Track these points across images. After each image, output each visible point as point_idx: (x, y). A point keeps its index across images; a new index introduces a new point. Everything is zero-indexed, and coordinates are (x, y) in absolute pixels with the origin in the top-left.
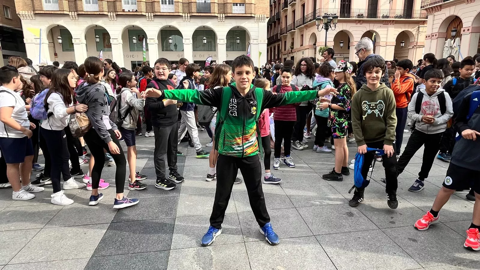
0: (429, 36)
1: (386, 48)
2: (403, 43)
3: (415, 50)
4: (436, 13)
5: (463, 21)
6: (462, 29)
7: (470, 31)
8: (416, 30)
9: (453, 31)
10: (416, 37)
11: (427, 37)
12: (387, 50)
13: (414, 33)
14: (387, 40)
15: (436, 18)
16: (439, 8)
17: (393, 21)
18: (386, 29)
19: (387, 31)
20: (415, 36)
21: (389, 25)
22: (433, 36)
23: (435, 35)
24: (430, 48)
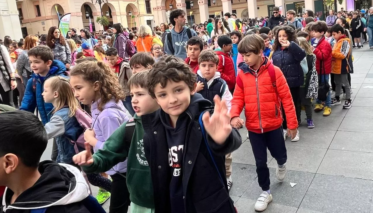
0: (156, 9)
1: (121, 17)
2: (130, 13)
3: (139, 18)
6: (177, 5)
7: (182, 6)
8: (136, 3)
9: (170, 5)
10: (138, 9)
11: (154, 9)
12: (122, 19)
13: (136, 5)
14: (120, 10)
18: (118, 2)
19: (119, 3)
20: (137, 7)
22: (158, 8)
23: (159, 8)
24: (158, 17)
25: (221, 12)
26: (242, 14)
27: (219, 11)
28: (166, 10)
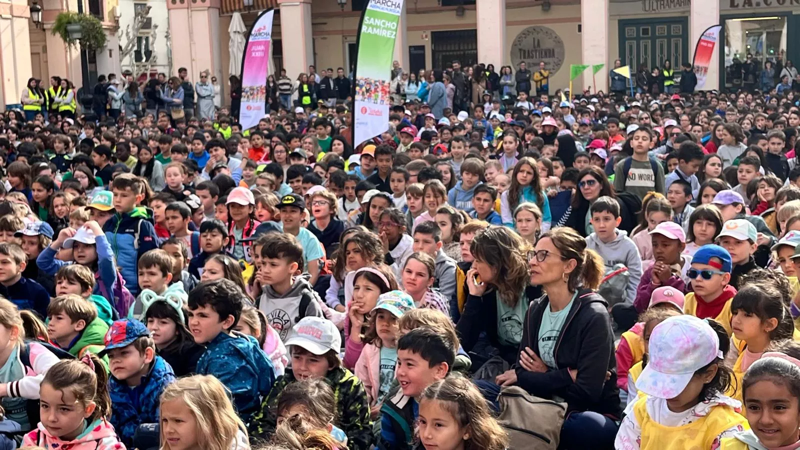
24: (191, 33)
25: (429, 33)
26: (514, 45)
28: (221, 11)
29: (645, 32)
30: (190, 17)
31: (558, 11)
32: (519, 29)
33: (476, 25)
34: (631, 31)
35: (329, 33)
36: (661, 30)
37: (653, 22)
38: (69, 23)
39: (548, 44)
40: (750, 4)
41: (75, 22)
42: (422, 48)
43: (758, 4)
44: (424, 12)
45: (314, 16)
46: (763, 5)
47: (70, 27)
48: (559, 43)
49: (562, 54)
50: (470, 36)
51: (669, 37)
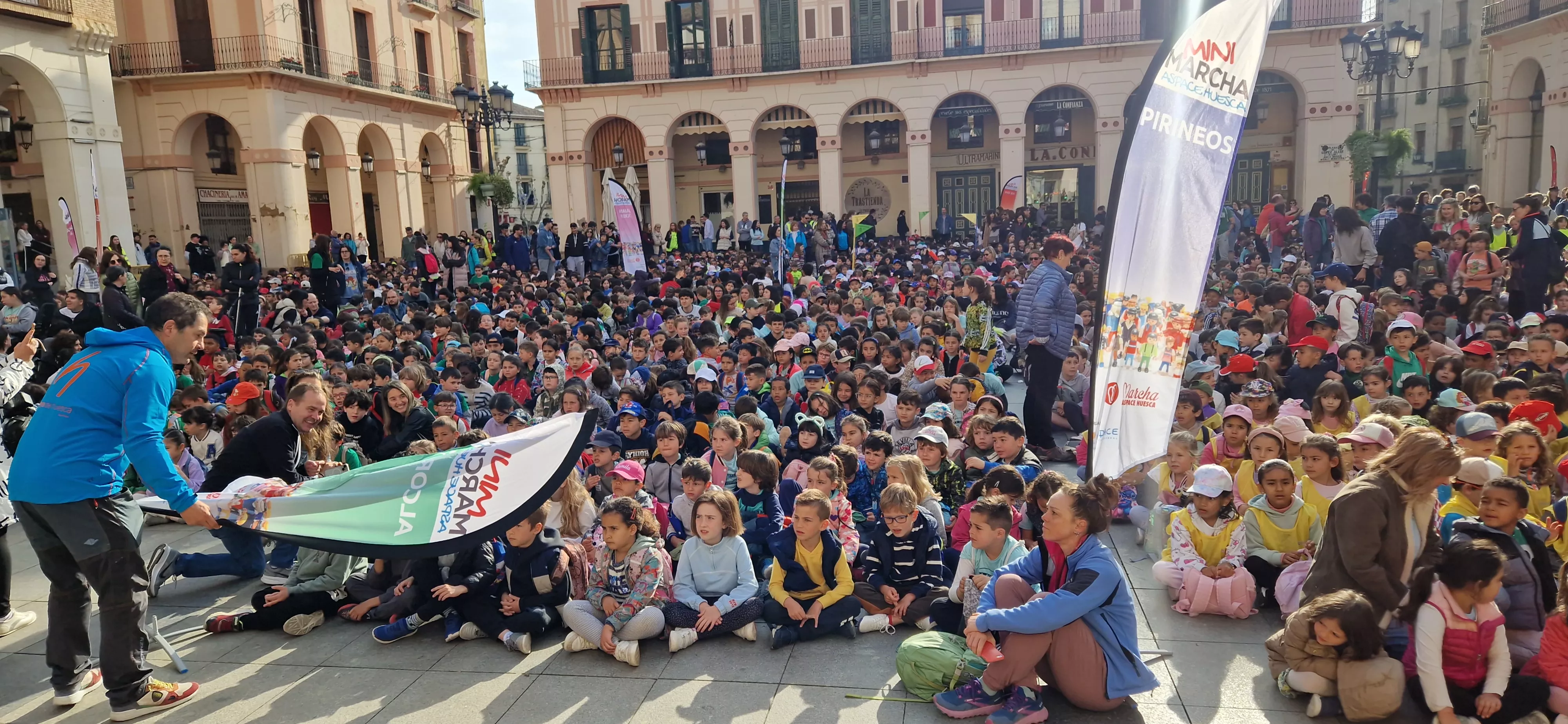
0: (560, 158)
4: (567, 105)
5: (645, 132)
6: (646, 150)
7: (666, 156)
9: (620, 151)
11: (552, 158)
14: (404, 156)
15: (569, 115)
16: (576, 93)
17: (411, 102)
19: (402, 129)
20: (445, 148)
21: (403, 115)
22: (571, 157)
23: (575, 157)
24: (569, 186)
25: (774, 184)
26: (848, 194)
27: (769, 180)
28: (594, 167)
29: (959, 182)
30: (568, 172)
31: (887, 163)
32: (852, 180)
33: (818, 176)
34: (947, 181)
35: (687, 184)
36: (972, 180)
37: (967, 173)
38: (483, 183)
39: (876, 193)
40: (1048, 158)
41: (488, 183)
42: (769, 196)
43: (1054, 158)
44: (770, 166)
45: (676, 169)
46: (1058, 158)
47: (483, 187)
48: (886, 192)
49: (889, 202)
50: (813, 186)
51: (979, 186)
